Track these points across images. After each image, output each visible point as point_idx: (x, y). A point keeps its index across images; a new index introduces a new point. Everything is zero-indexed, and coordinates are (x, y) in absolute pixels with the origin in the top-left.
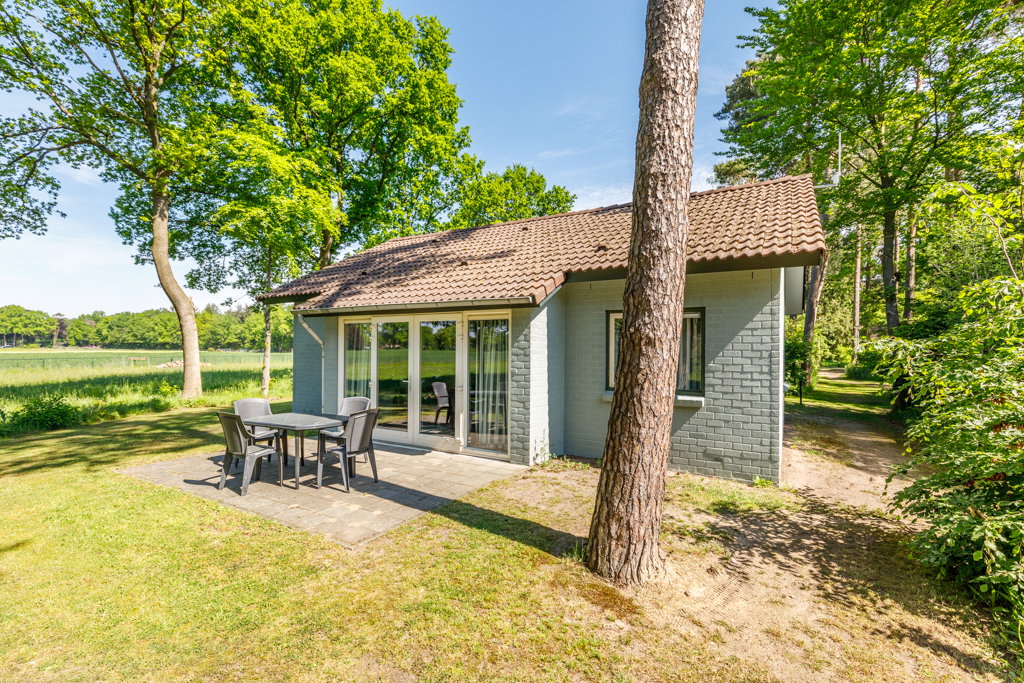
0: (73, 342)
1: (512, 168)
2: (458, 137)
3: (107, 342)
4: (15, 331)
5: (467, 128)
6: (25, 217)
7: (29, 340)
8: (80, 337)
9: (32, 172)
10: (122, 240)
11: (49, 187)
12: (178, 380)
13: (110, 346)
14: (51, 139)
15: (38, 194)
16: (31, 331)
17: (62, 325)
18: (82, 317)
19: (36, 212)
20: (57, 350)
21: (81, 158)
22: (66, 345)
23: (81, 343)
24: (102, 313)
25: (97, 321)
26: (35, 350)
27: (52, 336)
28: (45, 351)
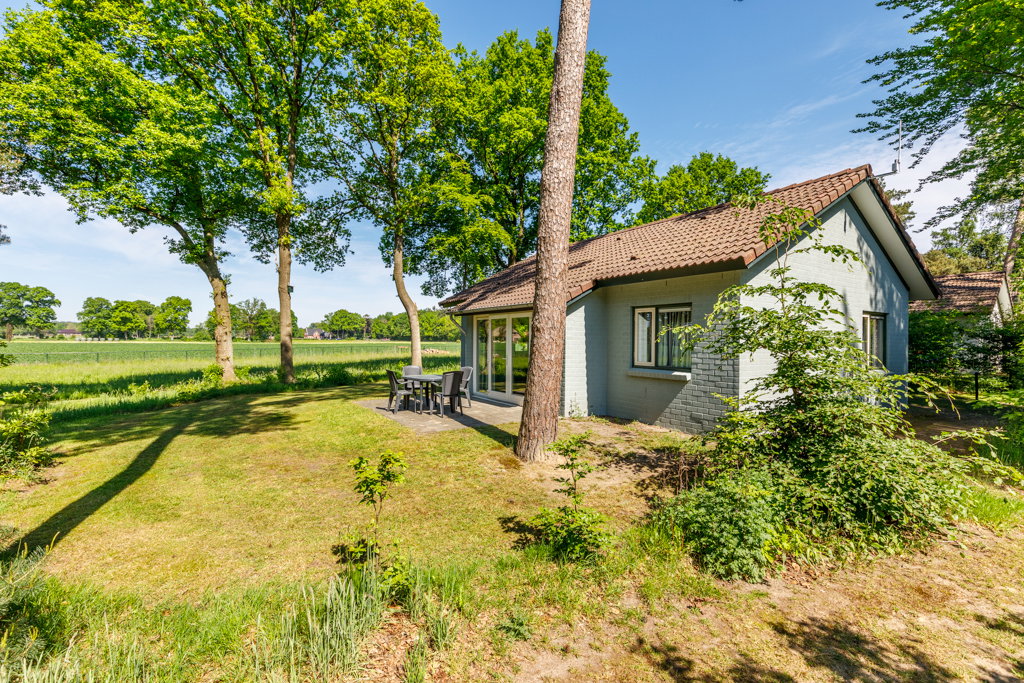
0: (374, 336)
1: (699, 157)
2: (628, 144)
3: (394, 335)
4: (344, 328)
5: (636, 133)
6: (335, 256)
7: (351, 334)
8: (378, 332)
9: (338, 229)
10: (385, 265)
11: (345, 236)
12: (408, 361)
13: (395, 338)
14: (346, 206)
15: (340, 242)
16: (351, 328)
17: (368, 322)
18: (380, 317)
19: (340, 252)
20: (365, 342)
21: (361, 215)
22: (371, 338)
23: (379, 337)
24: (391, 313)
25: (388, 320)
26: (354, 342)
27: (363, 332)
28: (359, 342)
